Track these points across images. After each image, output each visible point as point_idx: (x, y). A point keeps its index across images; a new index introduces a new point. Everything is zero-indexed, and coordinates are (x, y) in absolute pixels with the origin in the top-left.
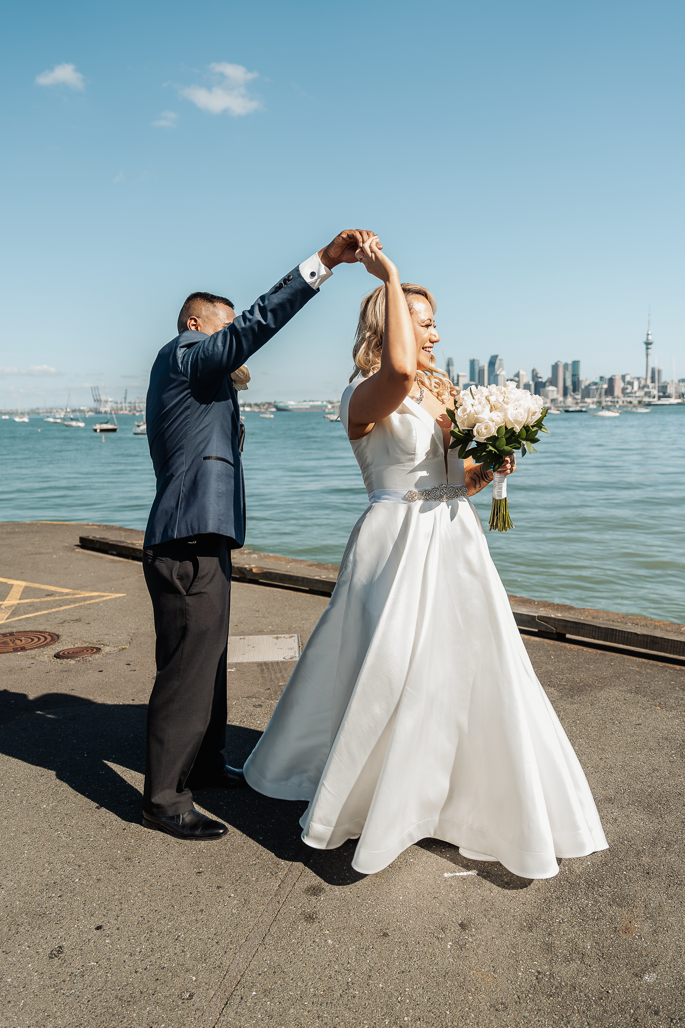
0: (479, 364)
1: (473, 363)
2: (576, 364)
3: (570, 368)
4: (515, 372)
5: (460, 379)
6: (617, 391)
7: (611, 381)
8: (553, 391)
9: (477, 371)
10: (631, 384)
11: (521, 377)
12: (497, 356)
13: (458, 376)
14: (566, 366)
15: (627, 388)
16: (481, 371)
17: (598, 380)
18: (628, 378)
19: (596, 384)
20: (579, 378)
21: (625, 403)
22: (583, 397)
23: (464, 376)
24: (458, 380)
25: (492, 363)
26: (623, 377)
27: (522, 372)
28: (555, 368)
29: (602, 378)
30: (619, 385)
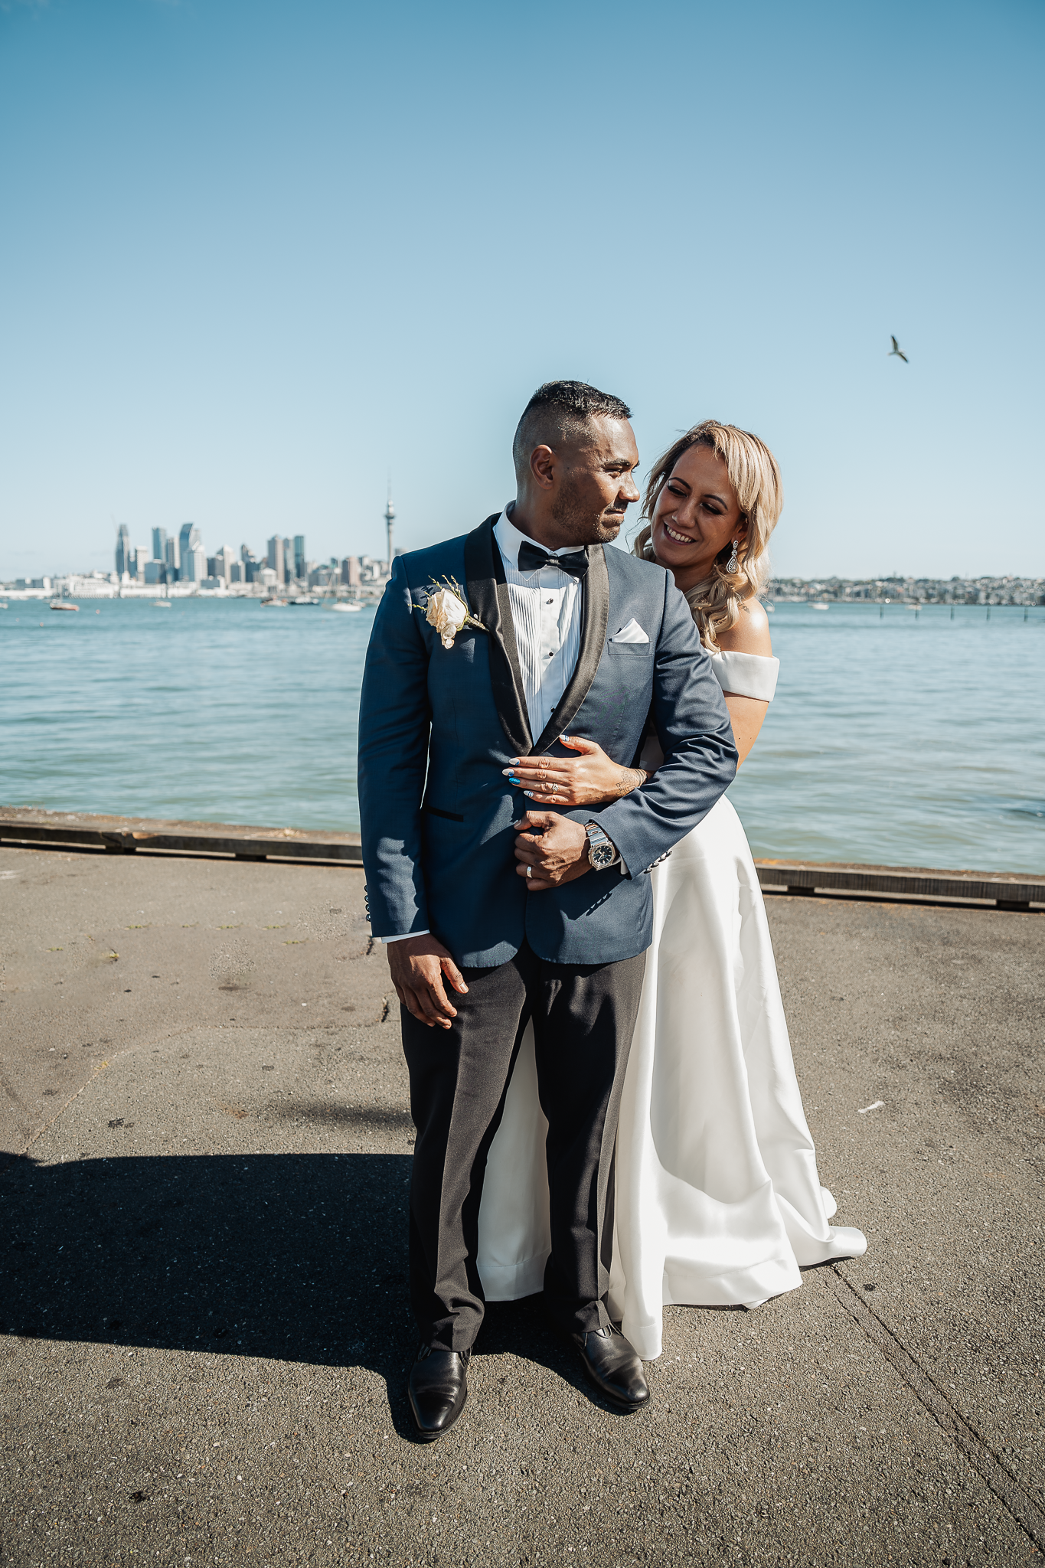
0: (165, 535)
1: (156, 533)
2: (299, 540)
3: (292, 545)
4: (218, 548)
5: (140, 556)
6: (354, 578)
7: (346, 564)
8: (270, 576)
9: (163, 545)
10: (370, 568)
11: (226, 555)
12: (190, 526)
13: (136, 551)
14: (286, 542)
15: (365, 575)
16: (170, 546)
17: (328, 563)
18: (366, 562)
19: (326, 567)
20: (303, 560)
21: (364, 595)
22: (311, 585)
23: (145, 551)
24: (136, 556)
25: (185, 533)
26: (361, 560)
27: (227, 549)
28: (272, 544)
29: (334, 561)
30: (355, 570)
